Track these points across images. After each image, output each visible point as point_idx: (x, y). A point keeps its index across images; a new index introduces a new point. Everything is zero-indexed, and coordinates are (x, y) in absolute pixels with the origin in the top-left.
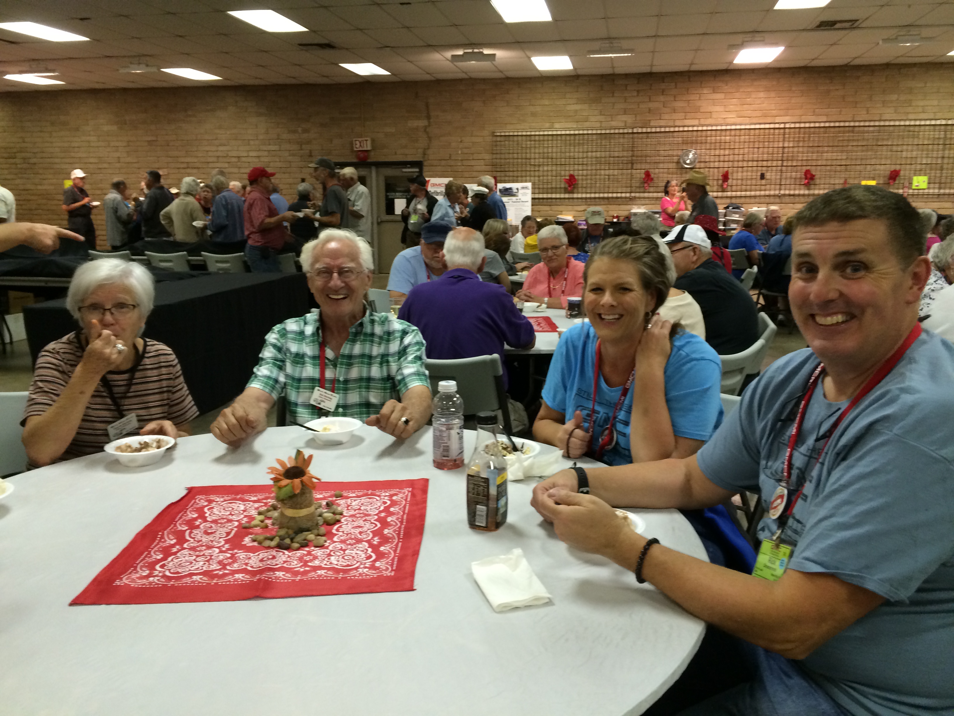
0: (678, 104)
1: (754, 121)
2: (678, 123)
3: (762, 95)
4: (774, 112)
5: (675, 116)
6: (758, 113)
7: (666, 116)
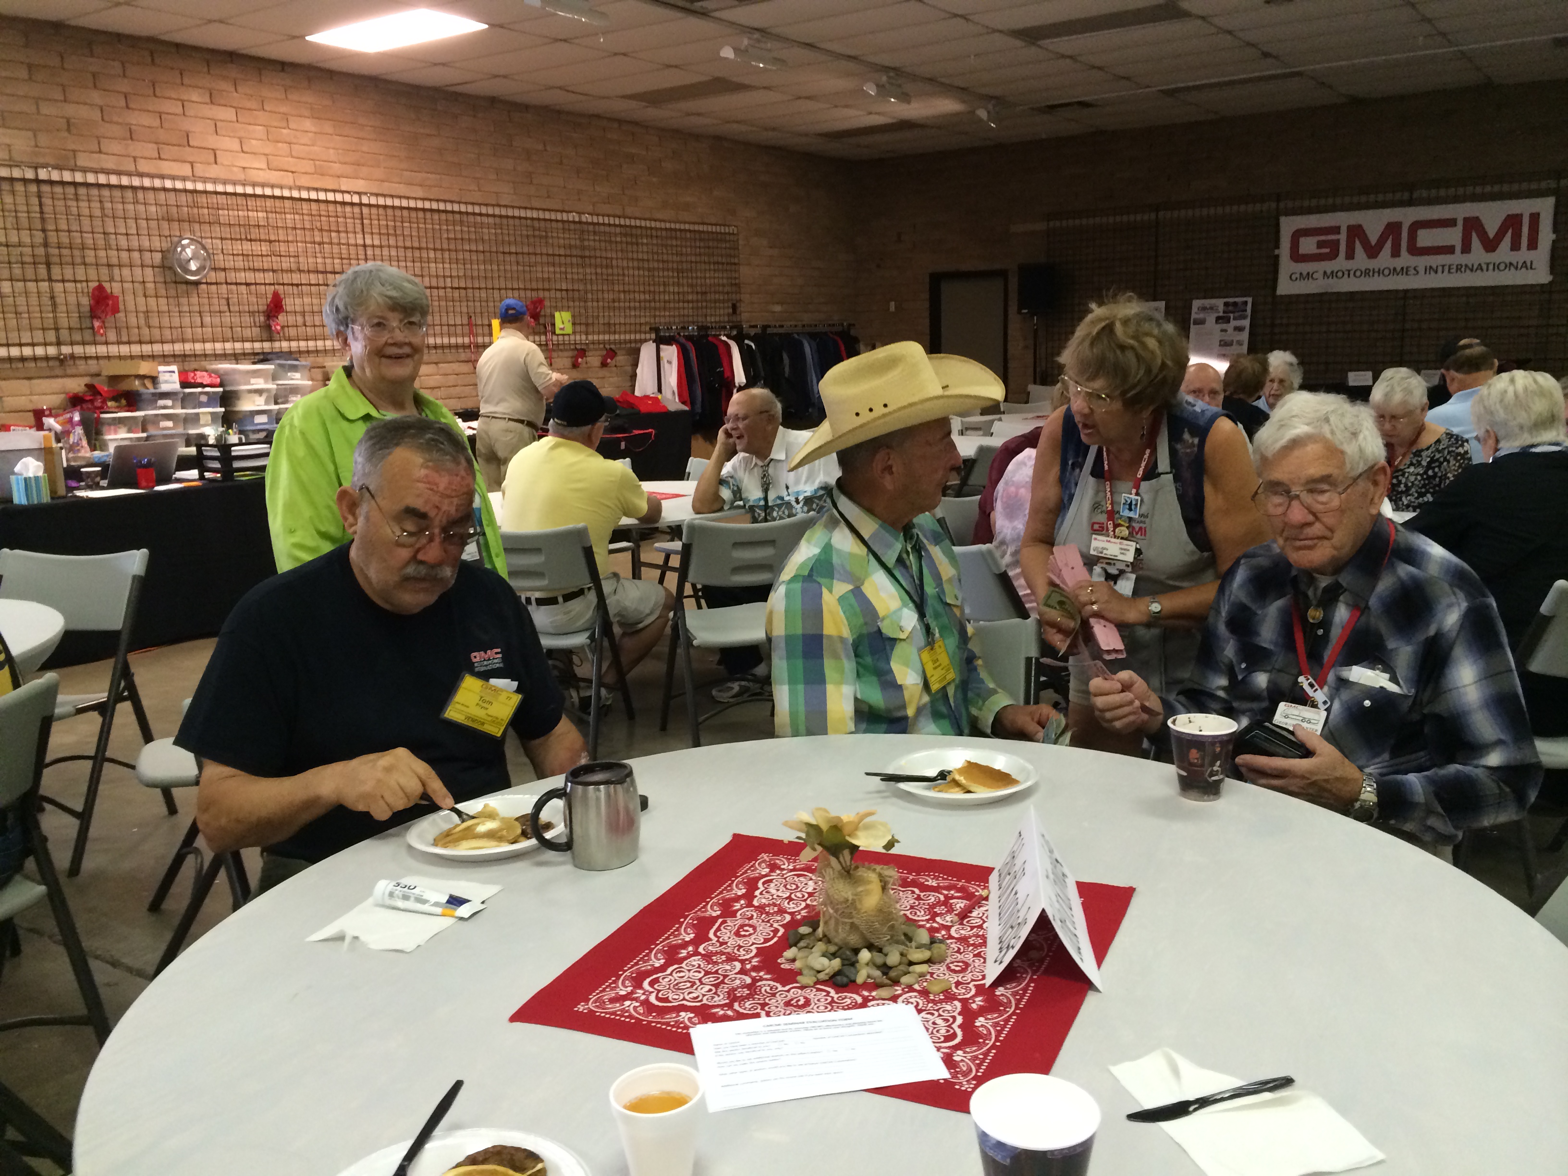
0: (140, 119)
1: (304, 181)
2: (143, 166)
3: (308, 124)
4: (337, 168)
5: (137, 148)
6: (308, 166)
7: (115, 147)
